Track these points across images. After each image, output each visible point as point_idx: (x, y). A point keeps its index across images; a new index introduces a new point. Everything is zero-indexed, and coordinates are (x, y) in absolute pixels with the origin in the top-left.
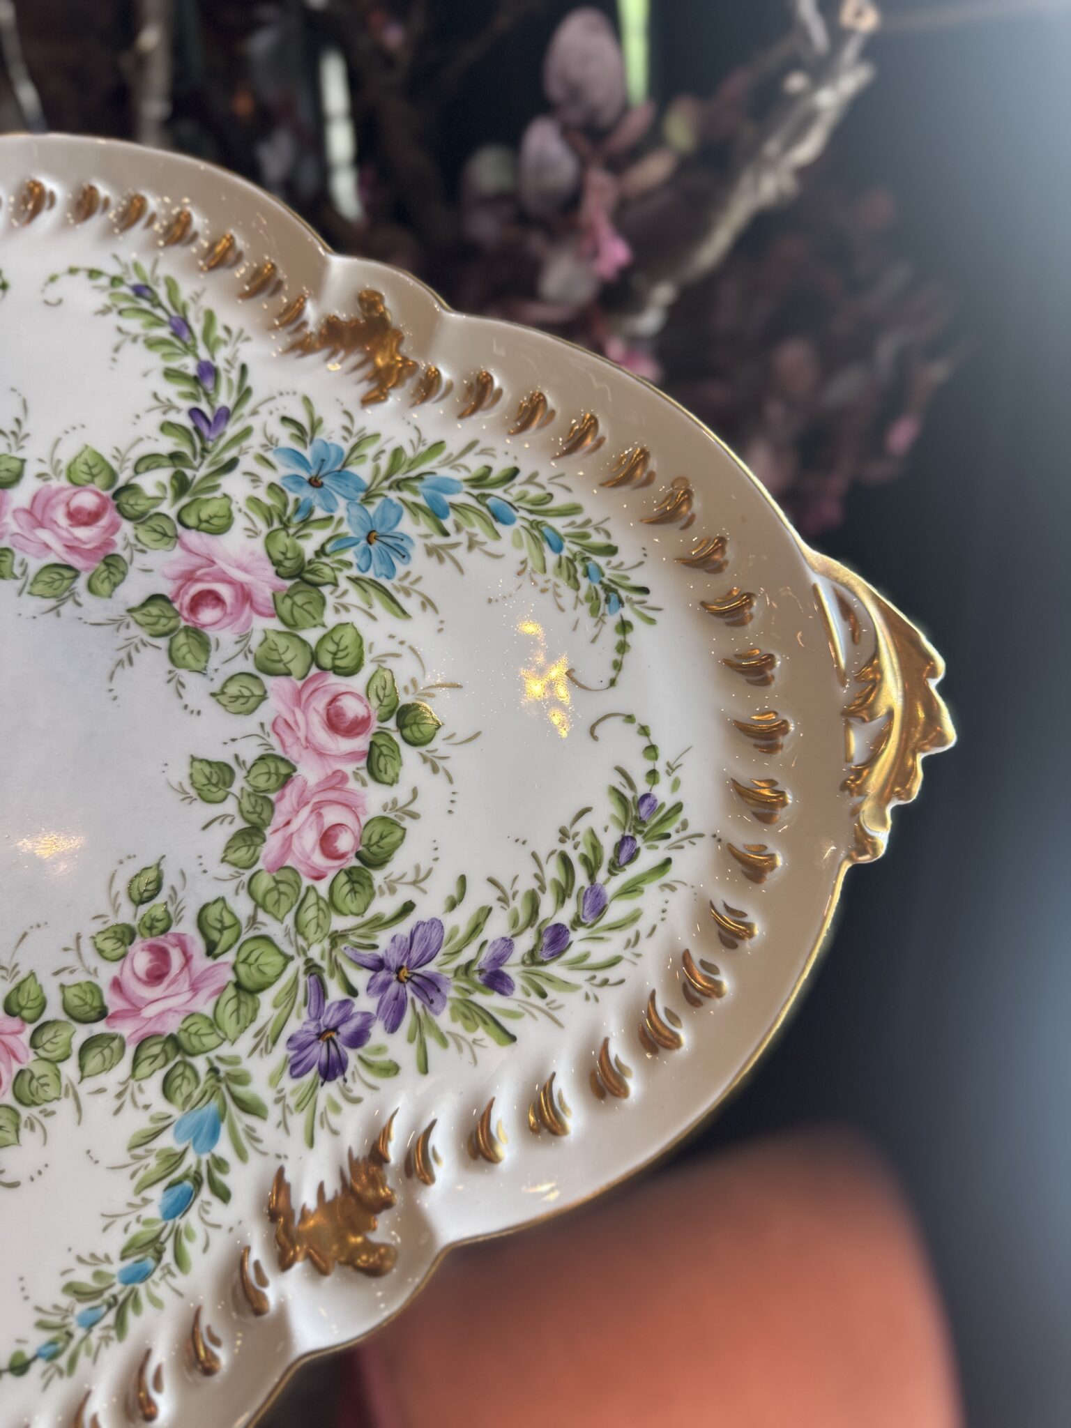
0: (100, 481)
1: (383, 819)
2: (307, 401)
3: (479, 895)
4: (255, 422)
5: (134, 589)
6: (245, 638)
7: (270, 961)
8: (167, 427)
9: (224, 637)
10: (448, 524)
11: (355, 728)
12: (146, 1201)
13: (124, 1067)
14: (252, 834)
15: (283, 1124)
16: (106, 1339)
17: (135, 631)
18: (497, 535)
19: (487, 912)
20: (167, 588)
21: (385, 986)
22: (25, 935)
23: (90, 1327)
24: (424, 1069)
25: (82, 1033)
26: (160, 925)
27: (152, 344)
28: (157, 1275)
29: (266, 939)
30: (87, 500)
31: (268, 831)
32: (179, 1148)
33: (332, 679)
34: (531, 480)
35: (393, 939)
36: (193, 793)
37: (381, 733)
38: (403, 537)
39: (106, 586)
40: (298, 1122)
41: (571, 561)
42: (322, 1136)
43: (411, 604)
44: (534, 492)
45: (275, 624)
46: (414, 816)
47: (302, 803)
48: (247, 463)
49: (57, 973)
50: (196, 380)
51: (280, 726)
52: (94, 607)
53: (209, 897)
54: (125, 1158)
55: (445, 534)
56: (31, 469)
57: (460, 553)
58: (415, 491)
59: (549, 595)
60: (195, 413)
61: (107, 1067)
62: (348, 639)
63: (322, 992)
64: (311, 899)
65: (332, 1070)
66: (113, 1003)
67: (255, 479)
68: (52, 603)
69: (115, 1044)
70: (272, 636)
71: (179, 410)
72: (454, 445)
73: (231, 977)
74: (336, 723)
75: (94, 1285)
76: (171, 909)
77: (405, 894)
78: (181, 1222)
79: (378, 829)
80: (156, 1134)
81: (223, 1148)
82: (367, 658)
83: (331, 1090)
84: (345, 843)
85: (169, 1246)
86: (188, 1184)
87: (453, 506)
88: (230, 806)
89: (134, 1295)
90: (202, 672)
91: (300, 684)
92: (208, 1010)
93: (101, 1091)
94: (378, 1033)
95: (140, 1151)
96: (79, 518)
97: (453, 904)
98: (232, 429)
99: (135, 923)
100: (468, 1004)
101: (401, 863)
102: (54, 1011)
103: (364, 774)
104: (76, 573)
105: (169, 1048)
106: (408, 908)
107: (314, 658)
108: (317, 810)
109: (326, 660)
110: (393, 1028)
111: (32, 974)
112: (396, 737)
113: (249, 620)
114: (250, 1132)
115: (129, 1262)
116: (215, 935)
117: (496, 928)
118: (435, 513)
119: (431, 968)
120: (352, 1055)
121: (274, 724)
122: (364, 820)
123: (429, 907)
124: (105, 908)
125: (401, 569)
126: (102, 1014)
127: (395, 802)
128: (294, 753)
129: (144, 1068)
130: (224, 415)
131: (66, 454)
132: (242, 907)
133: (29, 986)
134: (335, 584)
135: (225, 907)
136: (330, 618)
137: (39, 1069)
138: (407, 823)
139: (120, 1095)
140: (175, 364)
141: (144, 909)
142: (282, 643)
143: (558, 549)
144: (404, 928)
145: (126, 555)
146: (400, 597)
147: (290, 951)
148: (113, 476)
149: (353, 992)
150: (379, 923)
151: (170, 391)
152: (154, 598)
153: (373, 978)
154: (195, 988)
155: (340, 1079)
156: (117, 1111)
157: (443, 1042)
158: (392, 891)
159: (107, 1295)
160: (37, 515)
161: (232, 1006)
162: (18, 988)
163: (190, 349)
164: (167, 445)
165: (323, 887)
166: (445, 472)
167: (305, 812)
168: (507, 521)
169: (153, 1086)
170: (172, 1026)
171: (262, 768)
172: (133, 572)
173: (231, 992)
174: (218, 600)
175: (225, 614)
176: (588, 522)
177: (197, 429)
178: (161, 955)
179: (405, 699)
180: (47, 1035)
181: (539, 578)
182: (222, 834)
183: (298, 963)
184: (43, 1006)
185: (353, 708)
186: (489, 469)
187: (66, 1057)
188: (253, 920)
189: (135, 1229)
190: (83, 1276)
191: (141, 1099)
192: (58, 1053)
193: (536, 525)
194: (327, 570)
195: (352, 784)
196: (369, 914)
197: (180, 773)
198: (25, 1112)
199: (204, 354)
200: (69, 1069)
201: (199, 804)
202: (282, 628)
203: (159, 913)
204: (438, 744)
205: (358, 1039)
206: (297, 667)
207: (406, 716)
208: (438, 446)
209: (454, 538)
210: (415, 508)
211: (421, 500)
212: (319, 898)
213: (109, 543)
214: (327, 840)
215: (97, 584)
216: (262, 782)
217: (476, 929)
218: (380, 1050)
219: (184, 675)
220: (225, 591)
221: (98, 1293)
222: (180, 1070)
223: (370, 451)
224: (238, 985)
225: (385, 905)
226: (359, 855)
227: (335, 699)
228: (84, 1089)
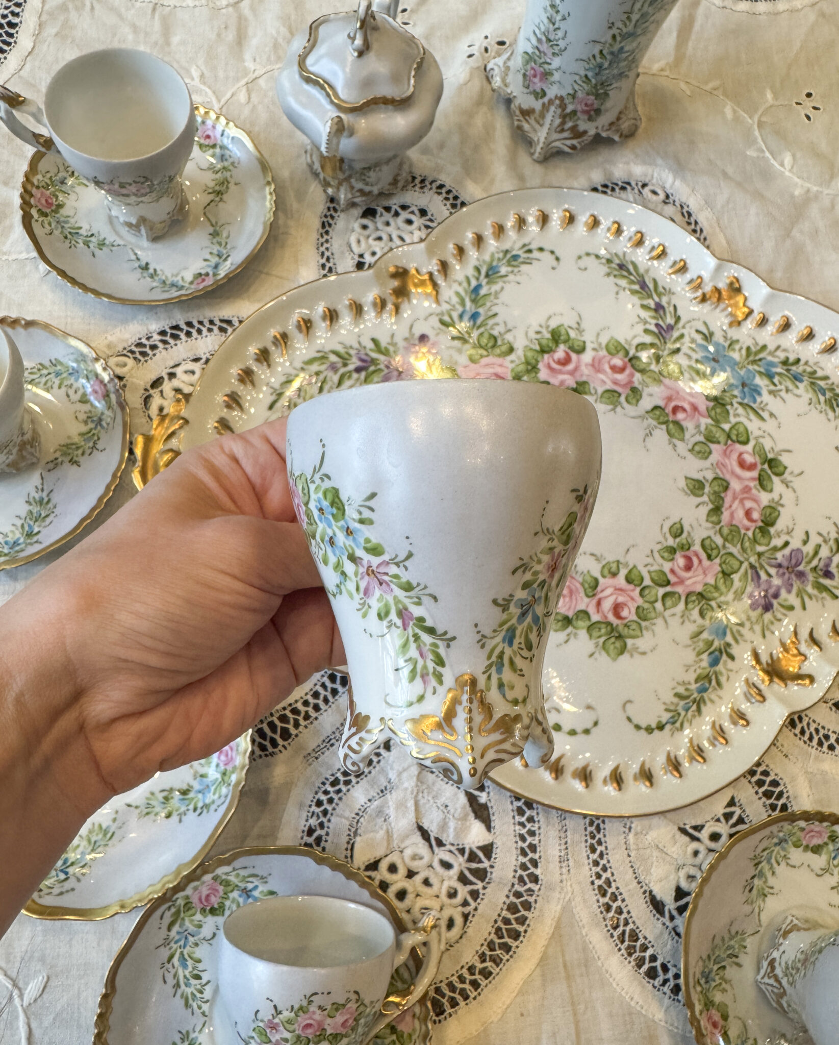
0: (621, 354)
1: (769, 507)
2: (705, 323)
3: (815, 540)
4: (685, 331)
5: (647, 403)
6: (698, 426)
7: (736, 564)
8: (646, 331)
9: (689, 425)
10: (776, 380)
11: (752, 467)
12: (701, 660)
13: (682, 605)
14: (717, 510)
15: (751, 629)
16: (694, 716)
17: (650, 420)
18: (797, 387)
19: (819, 546)
20: (661, 403)
21: (784, 574)
22: (628, 550)
23: (687, 710)
24: (804, 608)
25: (661, 591)
26: (687, 547)
27: (633, 292)
28: (710, 690)
29: (731, 554)
30: (618, 361)
31: (723, 510)
32: (711, 638)
33: (738, 446)
34: (806, 363)
35: (783, 556)
36: (689, 492)
37: (762, 470)
38: (757, 386)
39: (634, 401)
40: (758, 628)
41: (830, 400)
42: (767, 633)
43: (765, 415)
44: (809, 369)
45: (709, 421)
46: (782, 506)
47: (735, 498)
48: (685, 349)
49: (646, 566)
50: (656, 310)
51: (719, 465)
52: (630, 409)
53: (705, 535)
54: (689, 642)
55: (775, 385)
56: (589, 346)
57: (783, 394)
58: (759, 366)
59: (823, 414)
60: (657, 325)
61: (675, 605)
62: (741, 429)
63: (759, 577)
64: (746, 539)
65: (768, 607)
66: (673, 579)
67: (689, 357)
68: (611, 407)
69: (677, 596)
70: (710, 427)
71: (650, 324)
72: (771, 347)
73: (719, 569)
74: (742, 464)
75: (686, 694)
76: (690, 541)
77: (784, 538)
78: (717, 668)
79: (768, 511)
80: (701, 632)
81: (729, 638)
82: (751, 438)
83: (768, 616)
84: (756, 515)
85: (714, 677)
86: (717, 653)
87: (777, 373)
88: (705, 498)
89: (702, 697)
90: (682, 440)
91: (725, 447)
92: (712, 582)
93: (674, 615)
94: (783, 593)
95: (695, 640)
96: (614, 369)
97: (805, 542)
98: (676, 334)
99: (675, 546)
100: (818, 583)
101: (781, 524)
102: (647, 582)
103: (759, 487)
104: (620, 395)
105: (700, 597)
106: (787, 544)
107: (729, 437)
108: (742, 501)
109: (734, 438)
110: (789, 592)
111: (635, 567)
112: (769, 472)
113: (698, 420)
114: (739, 632)
115: (698, 685)
116: (709, 552)
117: (824, 552)
118: (770, 376)
119: (801, 568)
120: (775, 602)
121: (717, 464)
122: (762, 506)
123: (795, 543)
124: (662, 540)
125: (759, 400)
126: (668, 583)
127: (773, 499)
128: (728, 477)
129: (690, 606)
130: (671, 328)
131: (604, 340)
132: (719, 541)
133: (634, 571)
134: (732, 404)
135: (711, 540)
136: (733, 420)
137: (646, 606)
138: (780, 508)
139: (682, 616)
140: (645, 302)
141: (678, 540)
142: (714, 429)
143: (824, 394)
144: (787, 551)
145: (640, 387)
146: (760, 412)
147: (742, 559)
148: (627, 353)
149: (770, 575)
150: (776, 549)
151: (645, 314)
152: (656, 408)
153: (778, 571)
154: (705, 573)
155: (771, 611)
156: (683, 623)
157: (810, 597)
158: (779, 536)
159: (692, 697)
160: (596, 366)
161: (722, 581)
162: (630, 572)
163: (650, 296)
164: (648, 339)
165: (750, 533)
166: (770, 358)
167: (737, 502)
168: (801, 381)
169: (695, 613)
170: (699, 588)
171: (715, 483)
172: (644, 394)
173: (720, 575)
174: (684, 410)
175: (688, 416)
176: (833, 384)
177: (660, 333)
178: (689, 559)
179: (770, 456)
180: (646, 592)
181: (817, 406)
182: (704, 510)
183: (745, 565)
184: (642, 579)
185: (749, 459)
186: (787, 358)
187: (656, 601)
188: (724, 546)
189: (699, 671)
190: (681, 690)
191: (692, 618)
192: (653, 599)
193: (812, 384)
194: (728, 399)
195: (754, 491)
196: (772, 545)
197: (682, 483)
198: (643, 624)
199: (657, 299)
200: (659, 605)
201: (692, 497)
202: (713, 423)
203: (684, 542)
204: (786, 475)
205: (776, 596)
206: (722, 439)
207: (773, 463)
208: (764, 347)
209: (779, 387)
210: (760, 373)
211: (762, 370)
212: (749, 539)
213: (631, 382)
214: (748, 514)
215: (630, 399)
216: (716, 488)
217: (816, 553)
218: (786, 600)
219: (675, 441)
220: (687, 406)
221: (688, 697)
222: (705, 607)
223: (737, 347)
224: (723, 572)
225: (778, 542)
226: (762, 521)
227: (741, 454)
228: (667, 613)
